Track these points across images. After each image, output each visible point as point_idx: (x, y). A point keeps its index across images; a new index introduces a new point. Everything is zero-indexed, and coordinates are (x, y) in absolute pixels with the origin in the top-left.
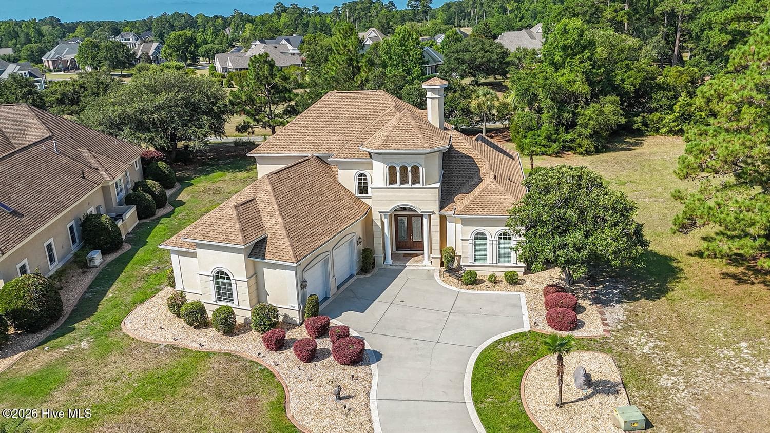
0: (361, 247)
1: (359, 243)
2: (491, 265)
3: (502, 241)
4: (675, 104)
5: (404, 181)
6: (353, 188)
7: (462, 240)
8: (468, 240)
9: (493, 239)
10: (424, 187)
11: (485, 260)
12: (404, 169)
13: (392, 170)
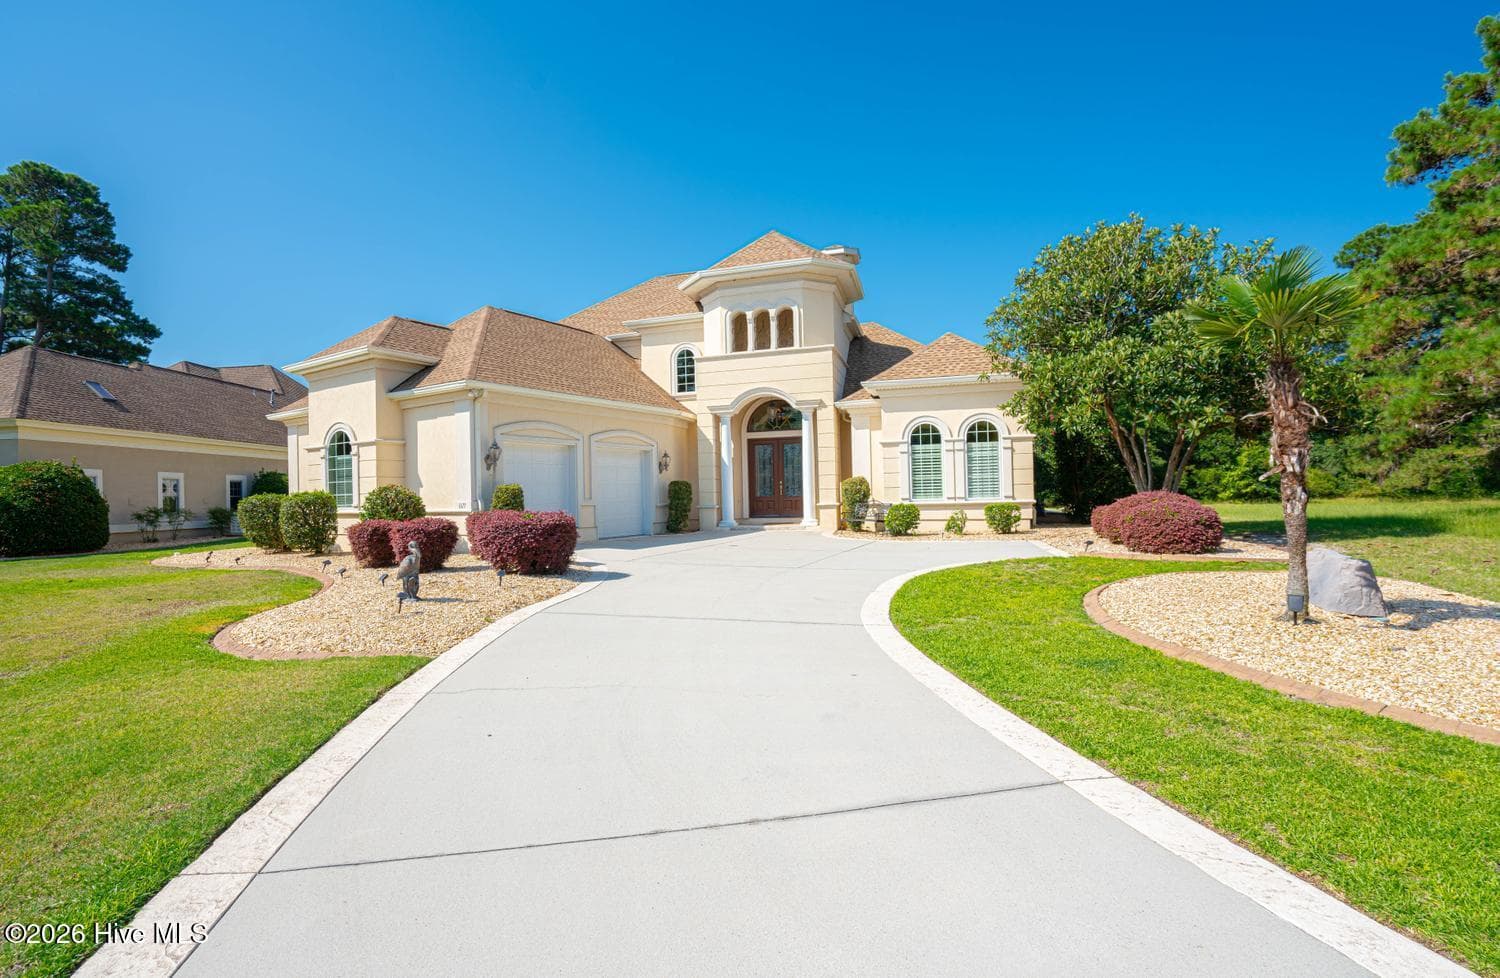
0: (671, 475)
1: (662, 467)
2: (952, 502)
3: (976, 445)
4: (1239, 454)
5: (762, 342)
6: (667, 381)
7: (885, 445)
8: (896, 444)
9: (955, 437)
10: (803, 348)
11: (938, 492)
12: (762, 319)
13: (739, 323)
